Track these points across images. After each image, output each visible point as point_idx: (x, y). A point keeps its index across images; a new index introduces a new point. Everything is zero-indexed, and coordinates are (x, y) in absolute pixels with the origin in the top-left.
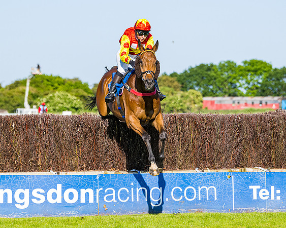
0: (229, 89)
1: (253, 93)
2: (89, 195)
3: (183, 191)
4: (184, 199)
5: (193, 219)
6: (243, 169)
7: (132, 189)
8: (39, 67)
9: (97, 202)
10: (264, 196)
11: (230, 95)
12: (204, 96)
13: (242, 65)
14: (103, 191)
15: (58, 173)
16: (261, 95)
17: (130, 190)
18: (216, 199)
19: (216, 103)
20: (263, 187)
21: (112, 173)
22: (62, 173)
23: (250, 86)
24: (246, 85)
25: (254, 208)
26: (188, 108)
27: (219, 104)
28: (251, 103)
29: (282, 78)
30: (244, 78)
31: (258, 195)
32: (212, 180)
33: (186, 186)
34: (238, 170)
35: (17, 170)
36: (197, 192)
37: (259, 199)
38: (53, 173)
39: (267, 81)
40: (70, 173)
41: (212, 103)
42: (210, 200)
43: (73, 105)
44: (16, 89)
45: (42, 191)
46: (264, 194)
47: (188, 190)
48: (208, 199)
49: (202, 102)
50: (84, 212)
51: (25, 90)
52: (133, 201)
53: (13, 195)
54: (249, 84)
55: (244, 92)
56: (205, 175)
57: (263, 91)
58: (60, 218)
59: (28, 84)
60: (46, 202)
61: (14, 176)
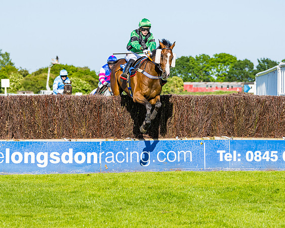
0: (203, 76)
1: (222, 79)
2: (94, 157)
3: (166, 154)
4: (167, 160)
5: (173, 176)
6: (212, 138)
7: (127, 153)
8: (57, 58)
9: (100, 162)
10: (228, 158)
11: (204, 81)
12: (184, 81)
13: (214, 57)
14: (105, 154)
15: (70, 140)
16: (229, 81)
17: (125, 153)
18: (191, 161)
19: (193, 87)
20: (227, 151)
21: (112, 140)
22: (73, 140)
23: (219, 74)
24: (217, 73)
25: (220, 168)
26: (172, 91)
27: (196, 87)
28: (221, 87)
29: (244, 68)
30: (215, 68)
31: (224, 158)
32: (189, 146)
33: (168, 151)
34: (208, 138)
35: (38, 138)
36: (177, 155)
37: (224, 161)
38: (66, 140)
39: (233, 70)
40: (79, 140)
41: (191, 86)
42: (186, 162)
43: (84, 88)
44: (40, 75)
45: (58, 154)
46: (228, 157)
47: (170, 154)
48: (185, 161)
49: (183, 86)
50: (89, 170)
51: (47, 76)
52: (127, 162)
53: (36, 157)
54: (219, 72)
55: (216, 78)
56: (183, 142)
57: (230, 78)
58: (71, 175)
59: (49, 71)
60: (61, 162)
61: (36, 142)
